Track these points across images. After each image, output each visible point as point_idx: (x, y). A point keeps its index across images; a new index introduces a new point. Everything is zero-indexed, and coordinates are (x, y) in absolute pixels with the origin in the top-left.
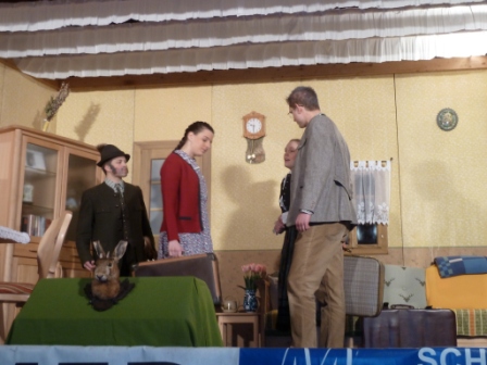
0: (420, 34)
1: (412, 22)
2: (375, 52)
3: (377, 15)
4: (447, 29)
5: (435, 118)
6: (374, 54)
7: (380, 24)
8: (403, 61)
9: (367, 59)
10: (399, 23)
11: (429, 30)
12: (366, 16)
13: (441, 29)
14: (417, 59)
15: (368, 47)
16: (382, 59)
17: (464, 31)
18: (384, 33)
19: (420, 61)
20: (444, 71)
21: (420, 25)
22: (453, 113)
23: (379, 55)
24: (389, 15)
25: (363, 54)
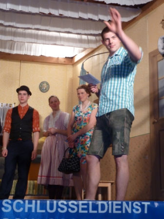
0: (34, 43)
1: (31, 36)
2: (11, 48)
3: (14, 29)
4: (47, 42)
5: (38, 86)
6: (11, 49)
7: (15, 34)
8: (25, 55)
9: (7, 51)
10: (24, 35)
11: (39, 41)
12: (8, 29)
13: (44, 42)
14: (32, 54)
15: (8, 45)
16: (15, 52)
17: (55, 44)
18: (16, 39)
19: (33, 56)
20: (46, 62)
21: (35, 38)
22: (48, 84)
23: (14, 50)
24: (19, 30)
25: (5, 48)
